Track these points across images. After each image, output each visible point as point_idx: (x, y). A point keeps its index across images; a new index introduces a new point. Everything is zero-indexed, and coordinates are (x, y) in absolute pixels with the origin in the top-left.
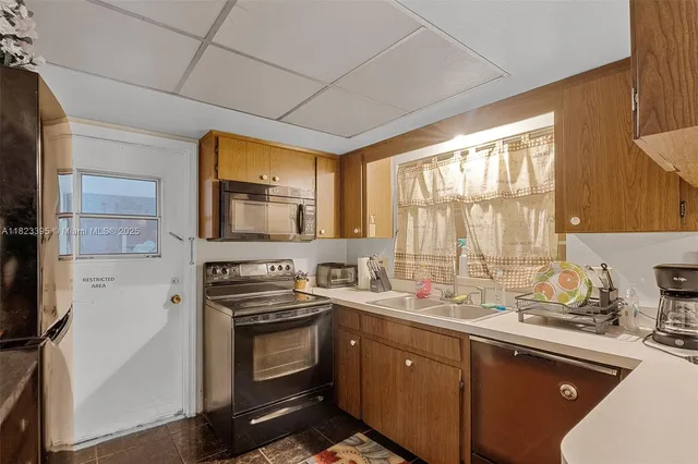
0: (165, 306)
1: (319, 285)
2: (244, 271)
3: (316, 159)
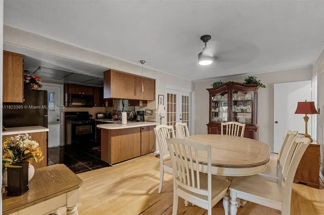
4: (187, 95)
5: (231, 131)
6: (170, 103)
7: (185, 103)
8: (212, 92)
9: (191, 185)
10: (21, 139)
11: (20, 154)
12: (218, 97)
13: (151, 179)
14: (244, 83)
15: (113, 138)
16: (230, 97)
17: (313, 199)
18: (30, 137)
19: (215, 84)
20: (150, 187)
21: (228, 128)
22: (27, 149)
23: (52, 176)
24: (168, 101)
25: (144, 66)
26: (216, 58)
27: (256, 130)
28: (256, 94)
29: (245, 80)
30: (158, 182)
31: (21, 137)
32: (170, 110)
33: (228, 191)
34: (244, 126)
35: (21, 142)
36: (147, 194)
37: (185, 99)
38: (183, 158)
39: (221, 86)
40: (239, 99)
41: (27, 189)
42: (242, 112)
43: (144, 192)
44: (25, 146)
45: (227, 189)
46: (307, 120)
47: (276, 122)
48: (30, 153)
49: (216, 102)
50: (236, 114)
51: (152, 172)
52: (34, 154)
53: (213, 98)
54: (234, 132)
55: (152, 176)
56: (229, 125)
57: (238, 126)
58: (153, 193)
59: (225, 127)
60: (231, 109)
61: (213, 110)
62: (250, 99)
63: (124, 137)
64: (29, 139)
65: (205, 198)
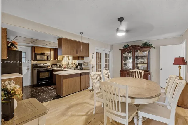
0: (27, 70)
1: (52, 67)
2: (39, 65)
3: (51, 49)
4: (108, 53)
5: (136, 75)
6: (98, 58)
7: (107, 58)
8: (123, 51)
9: (115, 110)
10: (9, 84)
11: (8, 93)
12: (126, 54)
13: (88, 105)
14: (142, 46)
15: (64, 80)
16: (134, 54)
17: (185, 115)
18: (14, 82)
19: (125, 46)
20: (88, 110)
21: (134, 73)
22: (13, 90)
23: (28, 106)
24: (97, 57)
25: (82, 35)
26: (127, 31)
27: (149, 74)
28: (149, 52)
29: (143, 44)
30: (93, 107)
31: (9, 82)
32: (98, 62)
33: (137, 113)
34: (143, 72)
35: (9, 85)
36: (86, 115)
37: (107, 55)
38: (111, 94)
39: (128, 48)
40: (139, 55)
41: (13, 116)
42: (141, 63)
43: (84, 114)
44: (11, 88)
45: (136, 111)
46: (180, 68)
47: (161, 69)
48: (14, 92)
49: (125, 58)
50: (137, 64)
51: (88, 101)
52: (17, 92)
53: (123, 54)
54: (137, 75)
55: (88, 103)
56: (134, 71)
57: (139, 72)
58: (90, 114)
59: (132, 72)
60: (135, 61)
61: (123, 62)
62: (146, 55)
63: (71, 79)
64: (14, 84)
65: (124, 118)
